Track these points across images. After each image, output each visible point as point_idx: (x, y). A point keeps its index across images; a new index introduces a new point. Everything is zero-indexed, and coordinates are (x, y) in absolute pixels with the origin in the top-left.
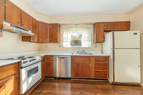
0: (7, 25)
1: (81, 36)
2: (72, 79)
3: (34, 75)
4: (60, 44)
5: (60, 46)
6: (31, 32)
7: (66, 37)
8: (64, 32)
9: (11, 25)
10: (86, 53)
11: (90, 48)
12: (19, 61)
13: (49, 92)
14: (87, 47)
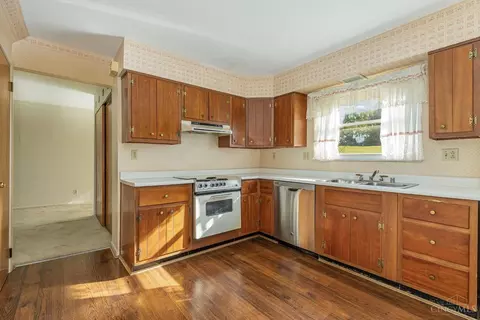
0: (186, 124)
1: (379, 118)
2: (320, 260)
3: (220, 216)
4: (306, 150)
5: (307, 156)
6: (229, 127)
7: (323, 128)
8: (319, 113)
9: (192, 123)
10: (393, 180)
11: (414, 161)
12: (192, 181)
13: (247, 261)
14: (402, 158)
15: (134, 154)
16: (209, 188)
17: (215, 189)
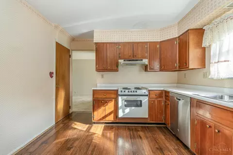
0: (121, 61)
4: (205, 70)
5: (205, 75)
7: (218, 52)
9: (124, 60)
12: (117, 89)
15: (102, 76)
16: (127, 93)
17: (130, 93)
